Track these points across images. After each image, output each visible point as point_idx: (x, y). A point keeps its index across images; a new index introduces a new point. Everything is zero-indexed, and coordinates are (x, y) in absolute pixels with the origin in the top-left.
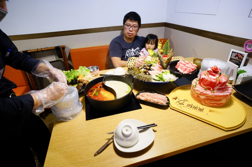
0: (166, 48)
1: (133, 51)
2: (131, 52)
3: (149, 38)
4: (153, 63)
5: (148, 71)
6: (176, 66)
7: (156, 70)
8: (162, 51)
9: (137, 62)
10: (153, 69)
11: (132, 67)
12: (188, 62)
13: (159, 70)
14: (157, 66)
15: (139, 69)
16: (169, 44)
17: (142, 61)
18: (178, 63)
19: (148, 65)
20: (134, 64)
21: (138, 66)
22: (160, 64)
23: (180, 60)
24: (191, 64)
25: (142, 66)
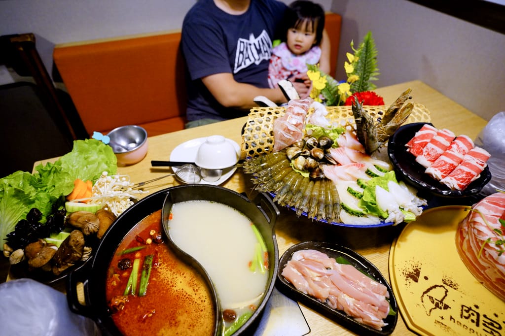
0: (362, 62)
1: (255, 44)
2: (249, 46)
4: (336, 134)
5: (320, 164)
6: (407, 145)
7: (349, 166)
8: (355, 78)
9: (280, 131)
10: (336, 162)
11: (262, 147)
12: (453, 135)
13: (357, 166)
14: (348, 147)
15: (288, 158)
16: (374, 53)
17: (299, 127)
18: (418, 137)
19: (317, 142)
20: (268, 138)
21: (281, 146)
22: (354, 135)
23: (426, 126)
24: (468, 147)
25: (296, 143)
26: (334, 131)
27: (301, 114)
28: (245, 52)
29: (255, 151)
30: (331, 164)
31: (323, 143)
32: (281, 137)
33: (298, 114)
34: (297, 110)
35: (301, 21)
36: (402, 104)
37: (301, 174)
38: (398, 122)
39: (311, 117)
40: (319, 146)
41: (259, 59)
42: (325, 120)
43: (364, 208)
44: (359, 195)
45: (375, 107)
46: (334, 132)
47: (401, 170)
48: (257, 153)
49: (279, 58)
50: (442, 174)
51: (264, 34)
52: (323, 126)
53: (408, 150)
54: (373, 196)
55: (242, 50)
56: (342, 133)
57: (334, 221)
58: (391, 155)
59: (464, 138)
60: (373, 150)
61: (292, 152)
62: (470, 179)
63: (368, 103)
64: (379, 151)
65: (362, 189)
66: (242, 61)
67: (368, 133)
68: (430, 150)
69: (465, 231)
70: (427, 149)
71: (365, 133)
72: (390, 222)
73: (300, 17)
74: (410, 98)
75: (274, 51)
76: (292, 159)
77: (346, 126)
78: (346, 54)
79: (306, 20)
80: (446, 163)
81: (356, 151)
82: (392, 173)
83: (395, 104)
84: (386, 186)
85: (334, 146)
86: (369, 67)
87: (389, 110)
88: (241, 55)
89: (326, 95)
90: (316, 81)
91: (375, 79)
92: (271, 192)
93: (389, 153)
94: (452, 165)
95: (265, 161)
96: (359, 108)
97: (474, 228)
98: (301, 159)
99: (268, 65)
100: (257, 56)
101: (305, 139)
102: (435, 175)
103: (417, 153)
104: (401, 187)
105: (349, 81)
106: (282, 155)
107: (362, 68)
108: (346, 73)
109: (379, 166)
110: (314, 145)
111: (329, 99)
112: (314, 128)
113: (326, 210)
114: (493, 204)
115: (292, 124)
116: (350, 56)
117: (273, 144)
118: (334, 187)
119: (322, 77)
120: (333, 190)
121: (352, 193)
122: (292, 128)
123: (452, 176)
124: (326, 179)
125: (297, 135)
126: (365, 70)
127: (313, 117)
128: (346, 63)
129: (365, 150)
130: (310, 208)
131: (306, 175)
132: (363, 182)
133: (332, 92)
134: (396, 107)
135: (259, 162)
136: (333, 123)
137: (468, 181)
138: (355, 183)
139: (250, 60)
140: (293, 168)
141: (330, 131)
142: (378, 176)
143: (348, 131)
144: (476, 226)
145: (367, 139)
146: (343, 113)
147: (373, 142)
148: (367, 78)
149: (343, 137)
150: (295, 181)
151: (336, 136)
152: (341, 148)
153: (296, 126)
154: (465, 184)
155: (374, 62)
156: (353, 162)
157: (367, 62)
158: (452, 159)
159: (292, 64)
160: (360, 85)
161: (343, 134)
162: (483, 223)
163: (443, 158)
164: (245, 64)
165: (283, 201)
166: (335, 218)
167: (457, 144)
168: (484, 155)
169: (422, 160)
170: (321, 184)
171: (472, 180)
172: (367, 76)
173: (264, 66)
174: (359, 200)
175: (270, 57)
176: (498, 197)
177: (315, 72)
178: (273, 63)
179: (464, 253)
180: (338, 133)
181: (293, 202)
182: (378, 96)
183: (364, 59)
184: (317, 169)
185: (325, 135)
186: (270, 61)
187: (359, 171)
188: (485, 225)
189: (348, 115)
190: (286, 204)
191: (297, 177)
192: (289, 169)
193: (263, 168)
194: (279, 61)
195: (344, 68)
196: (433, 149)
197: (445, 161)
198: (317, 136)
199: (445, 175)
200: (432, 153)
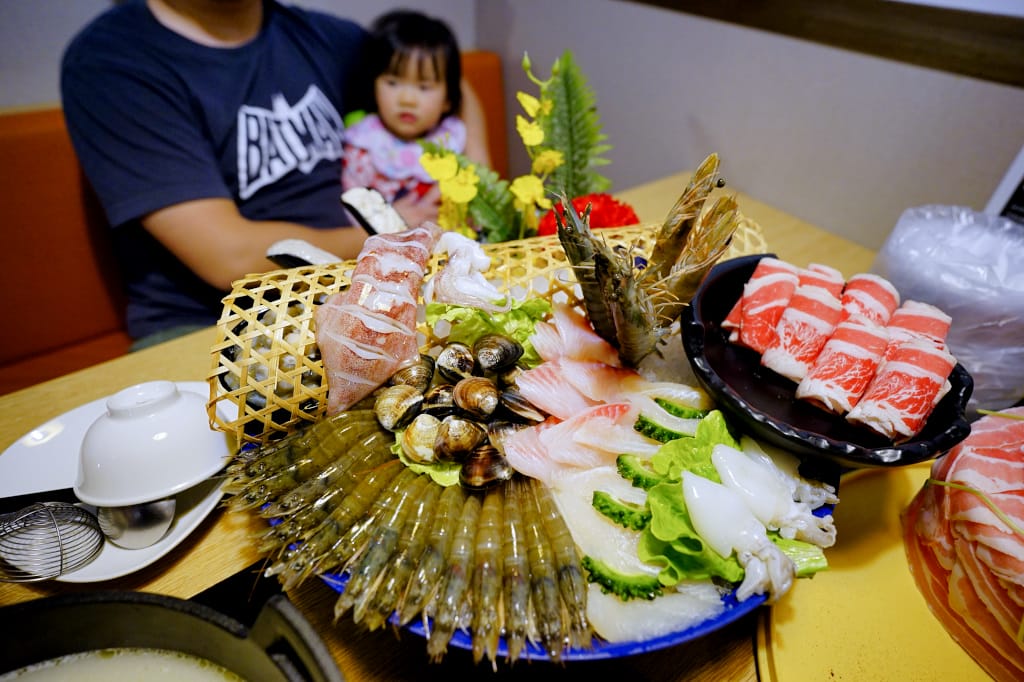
0: (563, 125)
1: (291, 122)
2: (274, 128)
3: (393, 39)
4: (525, 323)
5: (491, 431)
6: (726, 323)
7: (583, 420)
8: (550, 160)
9: (339, 341)
10: (540, 411)
11: (290, 404)
12: (838, 278)
13: (607, 413)
14: (570, 358)
15: (381, 428)
16: (588, 97)
17: (403, 317)
18: (756, 296)
19: (469, 356)
20: (305, 369)
21: (355, 388)
22: (580, 316)
23: (765, 262)
24: (885, 304)
25: (402, 372)
26: (516, 314)
27: (405, 275)
28: (264, 142)
29: (267, 420)
30: (527, 422)
31: (488, 357)
32: (346, 359)
33: (395, 277)
34: (389, 263)
35: (403, 58)
36: (699, 204)
37: (430, 479)
38: (705, 258)
39: (437, 280)
40: (477, 370)
41: (309, 158)
42: (485, 283)
43: (663, 564)
44: (637, 517)
45: (621, 231)
46: (517, 317)
47: (743, 405)
48: (275, 425)
49: (363, 151)
50: (849, 393)
51: (313, 96)
52: (480, 305)
53: (734, 337)
54: (679, 511)
55: (254, 135)
56: (544, 315)
57: (571, 647)
58: (699, 362)
59: (871, 283)
60: (643, 353)
61: (391, 407)
62: (931, 398)
63: (598, 222)
64: (660, 355)
65: (640, 490)
66: (261, 163)
67: (625, 306)
68: (797, 328)
69: (943, 550)
70: (787, 326)
71: (614, 306)
72: (755, 596)
73: (399, 47)
74: (720, 185)
75: (349, 135)
76: (395, 428)
77: (551, 293)
78: (515, 95)
79: (414, 55)
80: (852, 361)
81: (595, 366)
82: (715, 416)
83: (682, 208)
84: (706, 465)
85: (527, 359)
86: (582, 133)
87: (665, 230)
88: (254, 151)
89: (483, 217)
90: (448, 180)
91: (604, 162)
92: (326, 573)
93: (691, 356)
94: (868, 363)
95: (306, 452)
96: (581, 231)
97: (976, 544)
98: (424, 423)
99: (340, 172)
100: (301, 152)
101: (430, 354)
102: (830, 399)
103: (761, 341)
104: (750, 457)
105: (539, 171)
106: (363, 419)
107: (565, 139)
108: (524, 146)
109: (671, 401)
110: (463, 369)
111: (492, 227)
112: (451, 315)
113: (535, 604)
114: (989, 455)
115: (380, 312)
116: (529, 103)
117: (324, 386)
118: (551, 506)
119: (465, 169)
120: (549, 519)
121: (613, 515)
122: (380, 326)
123: (881, 397)
124: (519, 478)
125: (400, 347)
126: (572, 142)
127: (444, 278)
128: (521, 121)
129: (620, 358)
130: (475, 610)
131: (450, 477)
132: (638, 468)
133: (499, 207)
134: (686, 217)
135: (283, 459)
136: (511, 290)
137: (926, 406)
138: (612, 470)
139: (284, 162)
140: (402, 459)
141: (506, 315)
142: (677, 436)
143: (561, 306)
144: (981, 538)
145: (623, 326)
146: (536, 256)
147: (641, 330)
148: (582, 161)
149: (549, 330)
150: (411, 509)
151: (526, 330)
152: (549, 365)
153: (394, 314)
154: (921, 416)
155: (592, 119)
156: (590, 402)
157: (574, 120)
158: (865, 346)
159: (398, 162)
160: (567, 181)
161: (545, 320)
162: (1002, 527)
163: (837, 346)
164: (270, 172)
165: (373, 605)
166: (573, 627)
167: (857, 302)
168: (939, 322)
169: (781, 360)
170: (504, 499)
171: (936, 400)
172: (582, 156)
173: (328, 174)
174: (639, 534)
175: (340, 153)
176: (990, 431)
177: (442, 156)
178: (352, 166)
179: (961, 621)
180: (533, 320)
181: (412, 600)
182: (621, 203)
183: (565, 115)
184: (483, 453)
185: (490, 331)
186: (341, 163)
187: (618, 427)
188: (1010, 532)
189: (551, 261)
190: (388, 614)
191: (420, 495)
192: (388, 468)
193: (299, 478)
194: (365, 159)
195: (518, 133)
196: (804, 325)
197: (846, 356)
198: (467, 337)
199: (856, 395)
200: (806, 338)
